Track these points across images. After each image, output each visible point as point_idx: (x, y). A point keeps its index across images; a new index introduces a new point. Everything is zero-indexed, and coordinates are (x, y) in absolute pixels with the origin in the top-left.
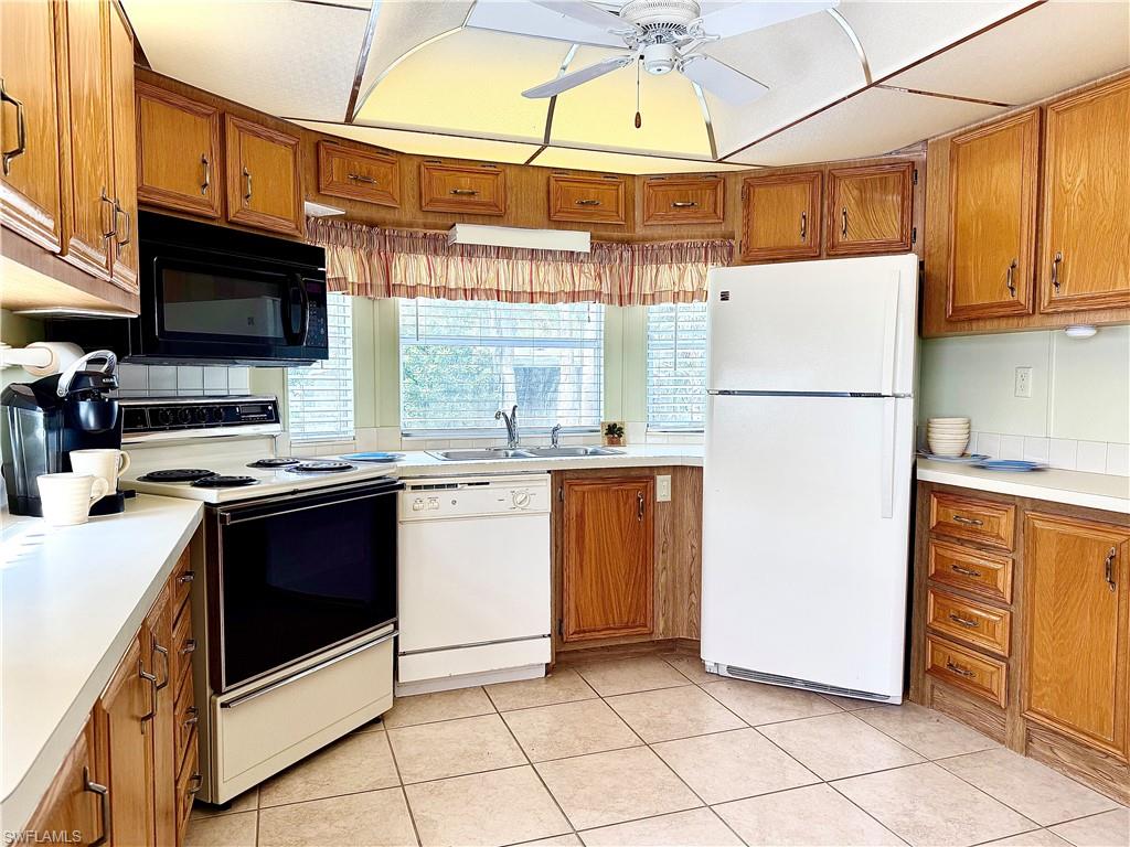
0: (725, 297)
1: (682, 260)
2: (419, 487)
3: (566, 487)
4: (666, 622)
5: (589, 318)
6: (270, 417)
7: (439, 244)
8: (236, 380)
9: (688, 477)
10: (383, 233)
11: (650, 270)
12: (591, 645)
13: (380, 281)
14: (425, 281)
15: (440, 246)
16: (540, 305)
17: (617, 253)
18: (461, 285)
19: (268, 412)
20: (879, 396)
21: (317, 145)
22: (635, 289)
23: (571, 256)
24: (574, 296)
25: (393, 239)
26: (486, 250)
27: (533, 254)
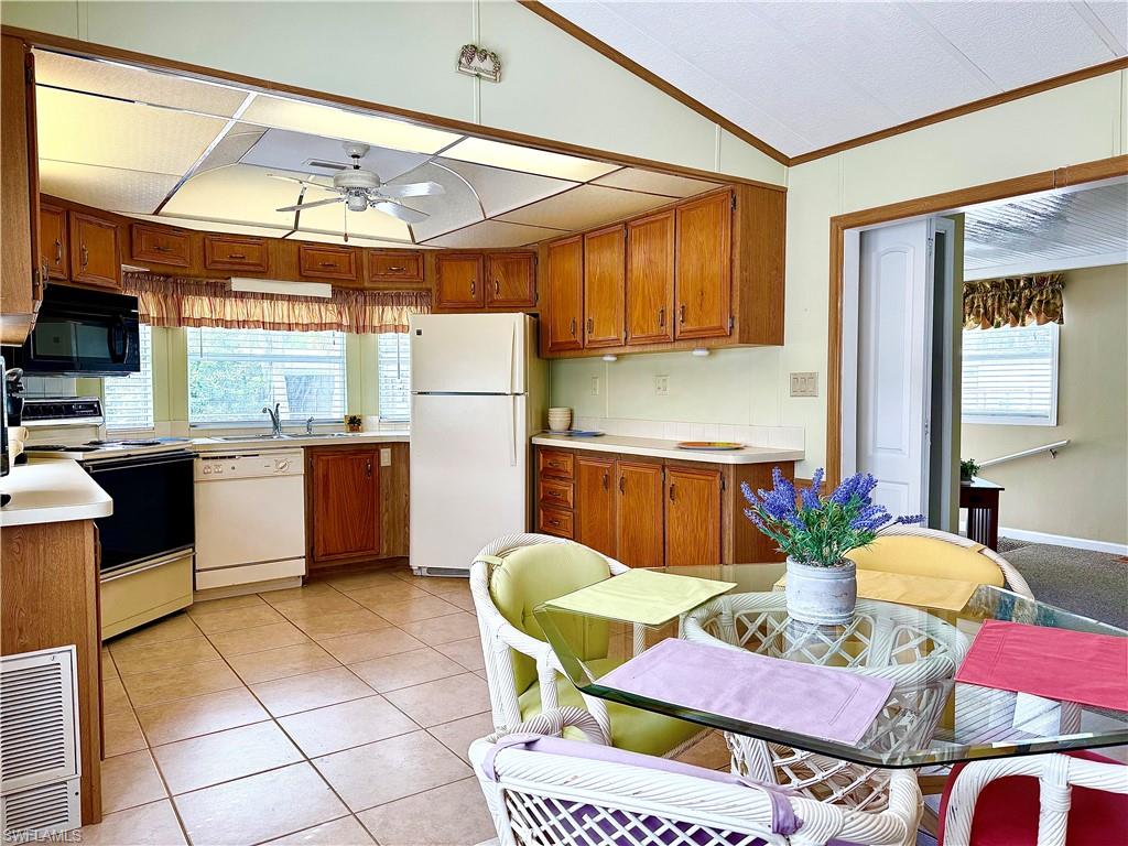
0: (419, 333)
1: (399, 304)
2: (207, 458)
3: (315, 457)
4: (389, 547)
5: (335, 341)
6: (95, 412)
7: (218, 289)
8: (68, 387)
9: (401, 449)
10: (175, 282)
11: (378, 310)
12: (334, 564)
13: (173, 315)
14: (208, 315)
15: (220, 290)
16: (296, 333)
17: (353, 298)
18: (235, 318)
19: (93, 409)
20: (505, 394)
21: (131, 226)
22: (367, 323)
23: (319, 300)
24: (321, 326)
25: (183, 285)
26: (254, 295)
27: (290, 298)
